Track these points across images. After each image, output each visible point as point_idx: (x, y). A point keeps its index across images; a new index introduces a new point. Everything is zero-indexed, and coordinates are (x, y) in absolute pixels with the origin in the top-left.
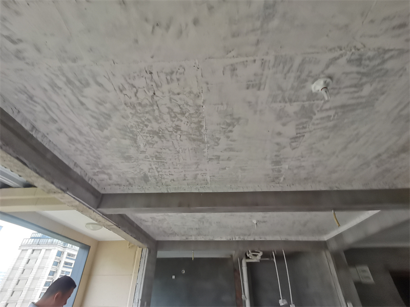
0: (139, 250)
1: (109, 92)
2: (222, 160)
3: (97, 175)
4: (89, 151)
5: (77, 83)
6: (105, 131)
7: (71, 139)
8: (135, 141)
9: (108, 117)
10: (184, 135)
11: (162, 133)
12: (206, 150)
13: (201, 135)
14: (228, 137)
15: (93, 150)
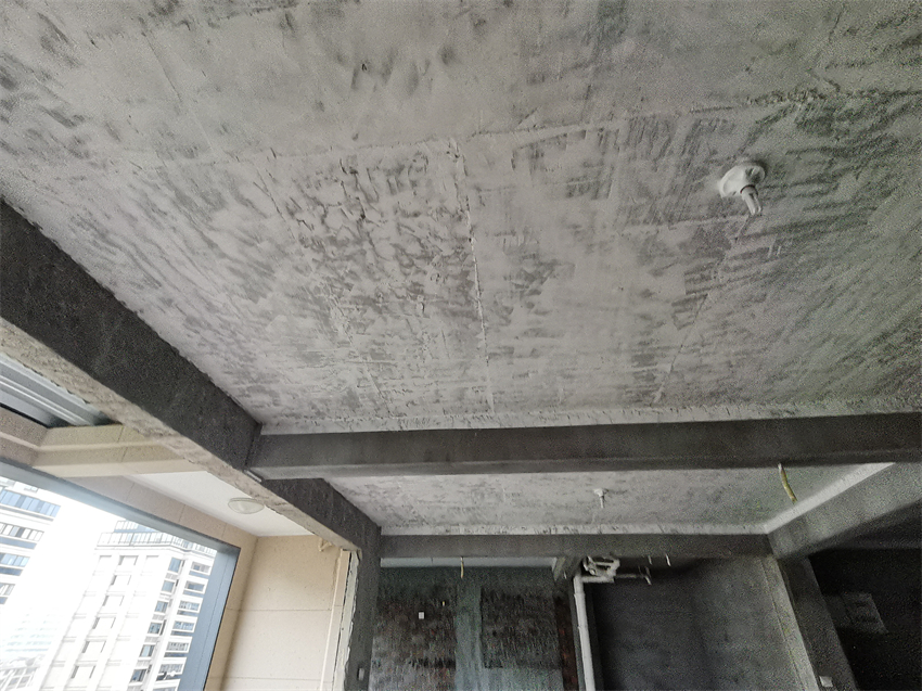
0: (345, 555)
1: (265, 217)
2: (520, 357)
3: (248, 396)
4: (228, 344)
5: (199, 202)
6: (261, 300)
7: (190, 321)
8: (326, 319)
9: (267, 271)
10: (432, 303)
11: (384, 302)
12: (481, 336)
13: (469, 302)
14: (531, 305)
15: (238, 342)
